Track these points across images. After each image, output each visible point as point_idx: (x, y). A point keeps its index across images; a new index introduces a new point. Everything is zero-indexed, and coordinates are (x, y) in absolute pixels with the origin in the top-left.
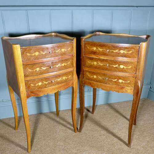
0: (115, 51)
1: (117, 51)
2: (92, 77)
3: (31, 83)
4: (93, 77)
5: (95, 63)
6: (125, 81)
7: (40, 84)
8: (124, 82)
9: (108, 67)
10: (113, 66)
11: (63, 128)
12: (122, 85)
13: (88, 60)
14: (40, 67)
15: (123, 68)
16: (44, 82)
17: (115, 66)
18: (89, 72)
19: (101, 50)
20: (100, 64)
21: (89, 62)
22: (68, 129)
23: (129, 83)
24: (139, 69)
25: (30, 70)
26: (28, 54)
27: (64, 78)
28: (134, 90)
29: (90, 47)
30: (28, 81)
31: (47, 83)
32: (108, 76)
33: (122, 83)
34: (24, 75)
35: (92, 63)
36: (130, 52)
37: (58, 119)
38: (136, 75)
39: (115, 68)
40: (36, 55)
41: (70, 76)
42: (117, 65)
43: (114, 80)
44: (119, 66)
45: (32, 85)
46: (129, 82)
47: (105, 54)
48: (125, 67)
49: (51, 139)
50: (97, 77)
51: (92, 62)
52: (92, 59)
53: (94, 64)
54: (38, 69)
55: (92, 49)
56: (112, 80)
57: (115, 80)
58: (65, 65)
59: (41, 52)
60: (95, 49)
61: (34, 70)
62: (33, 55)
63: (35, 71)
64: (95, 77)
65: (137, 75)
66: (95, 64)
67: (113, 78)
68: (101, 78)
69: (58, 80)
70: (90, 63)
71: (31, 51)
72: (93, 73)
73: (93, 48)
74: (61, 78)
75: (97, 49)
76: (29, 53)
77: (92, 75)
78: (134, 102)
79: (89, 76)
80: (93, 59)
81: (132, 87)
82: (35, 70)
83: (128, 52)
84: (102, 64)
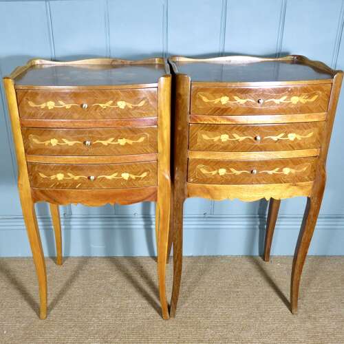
0: (277, 102)
1: (282, 100)
2: (214, 173)
5: (225, 138)
10: (272, 137)
17: (275, 138)
19: (241, 101)
20: (238, 138)
29: (211, 96)
35: (216, 139)
36: (313, 99)
39: (276, 142)
42: (282, 134)
44: (286, 136)
47: (251, 111)
50: (228, 171)
52: (214, 128)
53: (220, 140)
55: (217, 101)
64: (222, 172)
66: (223, 140)
72: (218, 164)
73: (219, 99)
75: (230, 100)
77: (214, 170)
79: (204, 171)
80: (217, 128)
83: (308, 100)
84: (243, 138)
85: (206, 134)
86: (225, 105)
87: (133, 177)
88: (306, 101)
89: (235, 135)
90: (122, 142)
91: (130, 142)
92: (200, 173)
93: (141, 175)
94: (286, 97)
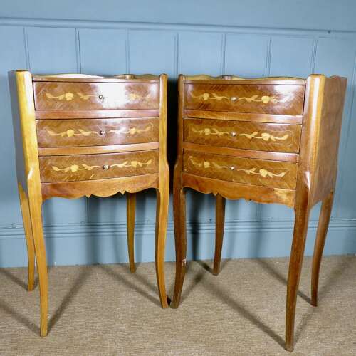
0: (249, 100)
1: (253, 98)
2: (200, 165)
3: (53, 163)
4: (203, 166)
5: (207, 131)
6: (275, 172)
7: (74, 168)
8: (271, 175)
9: (235, 140)
10: (247, 135)
11: (138, 297)
12: (266, 182)
13: (191, 124)
14: (76, 129)
15: (270, 140)
16: (83, 165)
17: (249, 136)
18: (195, 154)
19: (219, 98)
20: (217, 132)
21: (194, 130)
22: (148, 300)
23: (283, 179)
24: (307, 143)
25: (51, 133)
26: (49, 96)
27: (134, 164)
28: (296, 197)
29: (197, 93)
30: (47, 159)
31: (90, 168)
32: (234, 161)
33: (268, 177)
34: (39, 144)
35: (201, 132)
37: (131, 279)
38: (300, 158)
39: (250, 140)
40: (68, 99)
41: (149, 162)
42: (256, 133)
43: (248, 172)
44: (259, 135)
45: (56, 169)
46: (283, 174)
47: (226, 108)
48: (273, 138)
49: (101, 315)
50: (211, 165)
51: (200, 130)
52: (200, 122)
53: (204, 134)
54: (70, 133)
55: (200, 97)
56: (244, 172)
57: (252, 171)
58: (136, 133)
59: (80, 94)
60: (206, 96)
61: (62, 134)
62: (61, 97)
63: (64, 137)
64: (207, 164)
65: (302, 156)
66: (207, 134)
67: (245, 167)
68: (219, 167)
69: (120, 166)
70: (196, 131)
71: (56, 89)
72: (203, 157)
73: (202, 96)
74: (126, 163)
75: (210, 96)
76: (52, 93)
77: (200, 162)
78: (297, 229)
79: (194, 163)
80: (202, 122)
81: (291, 188)
82: (64, 133)
84: (221, 134)
85: (194, 127)
86: (206, 101)
88: (277, 101)
89: (215, 130)
92: (191, 164)
94: (256, 96)
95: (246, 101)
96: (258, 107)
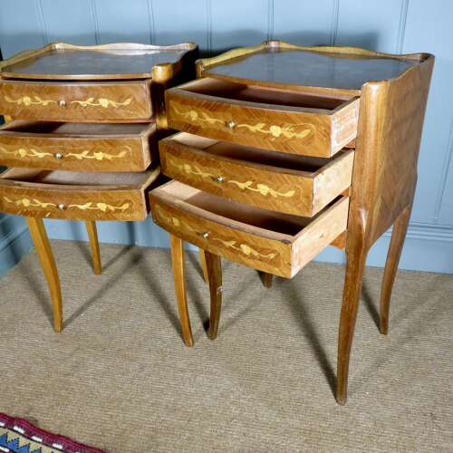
0: (253, 129)
1: (259, 127)
2: (169, 220)
4: (173, 223)
5: (188, 168)
8: (256, 253)
10: (238, 183)
13: (169, 153)
15: (269, 195)
17: (242, 186)
19: (211, 121)
20: (200, 172)
29: (181, 107)
35: (181, 167)
36: (303, 134)
39: (242, 192)
42: (249, 183)
43: (227, 244)
44: (254, 186)
46: (272, 256)
48: (274, 193)
50: (181, 223)
51: (179, 164)
55: (187, 115)
56: (221, 243)
57: (231, 244)
60: (194, 115)
64: (176, 222)
66: (187, 171)
68: (191, 230)
75: (199, 116)
77: (169, 216)
79: (162, 215)
83: (295, 134)
84: (205, 175)
86: (194, 121)
87: (112, 208)
88: (293, 135)
89: (198, 170)
90: (99, 156)
91: (109, 157)
93: (121, 206)
94: (263, 125)
95: (248, 129)
96: (266, 140)
